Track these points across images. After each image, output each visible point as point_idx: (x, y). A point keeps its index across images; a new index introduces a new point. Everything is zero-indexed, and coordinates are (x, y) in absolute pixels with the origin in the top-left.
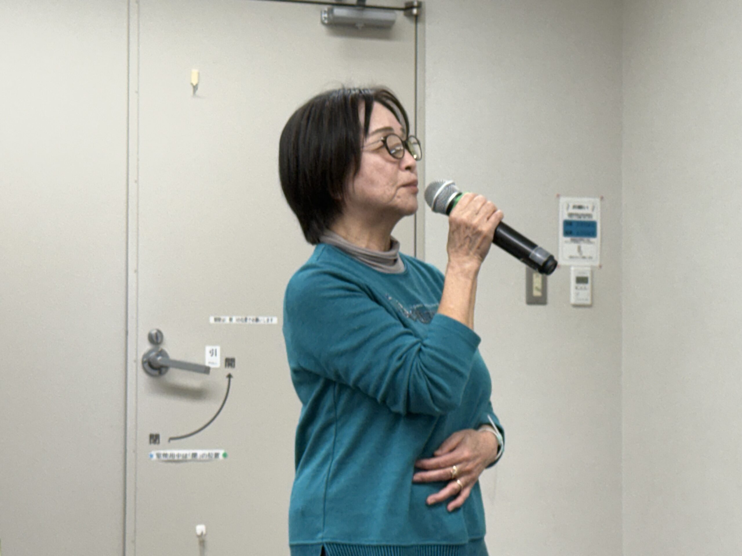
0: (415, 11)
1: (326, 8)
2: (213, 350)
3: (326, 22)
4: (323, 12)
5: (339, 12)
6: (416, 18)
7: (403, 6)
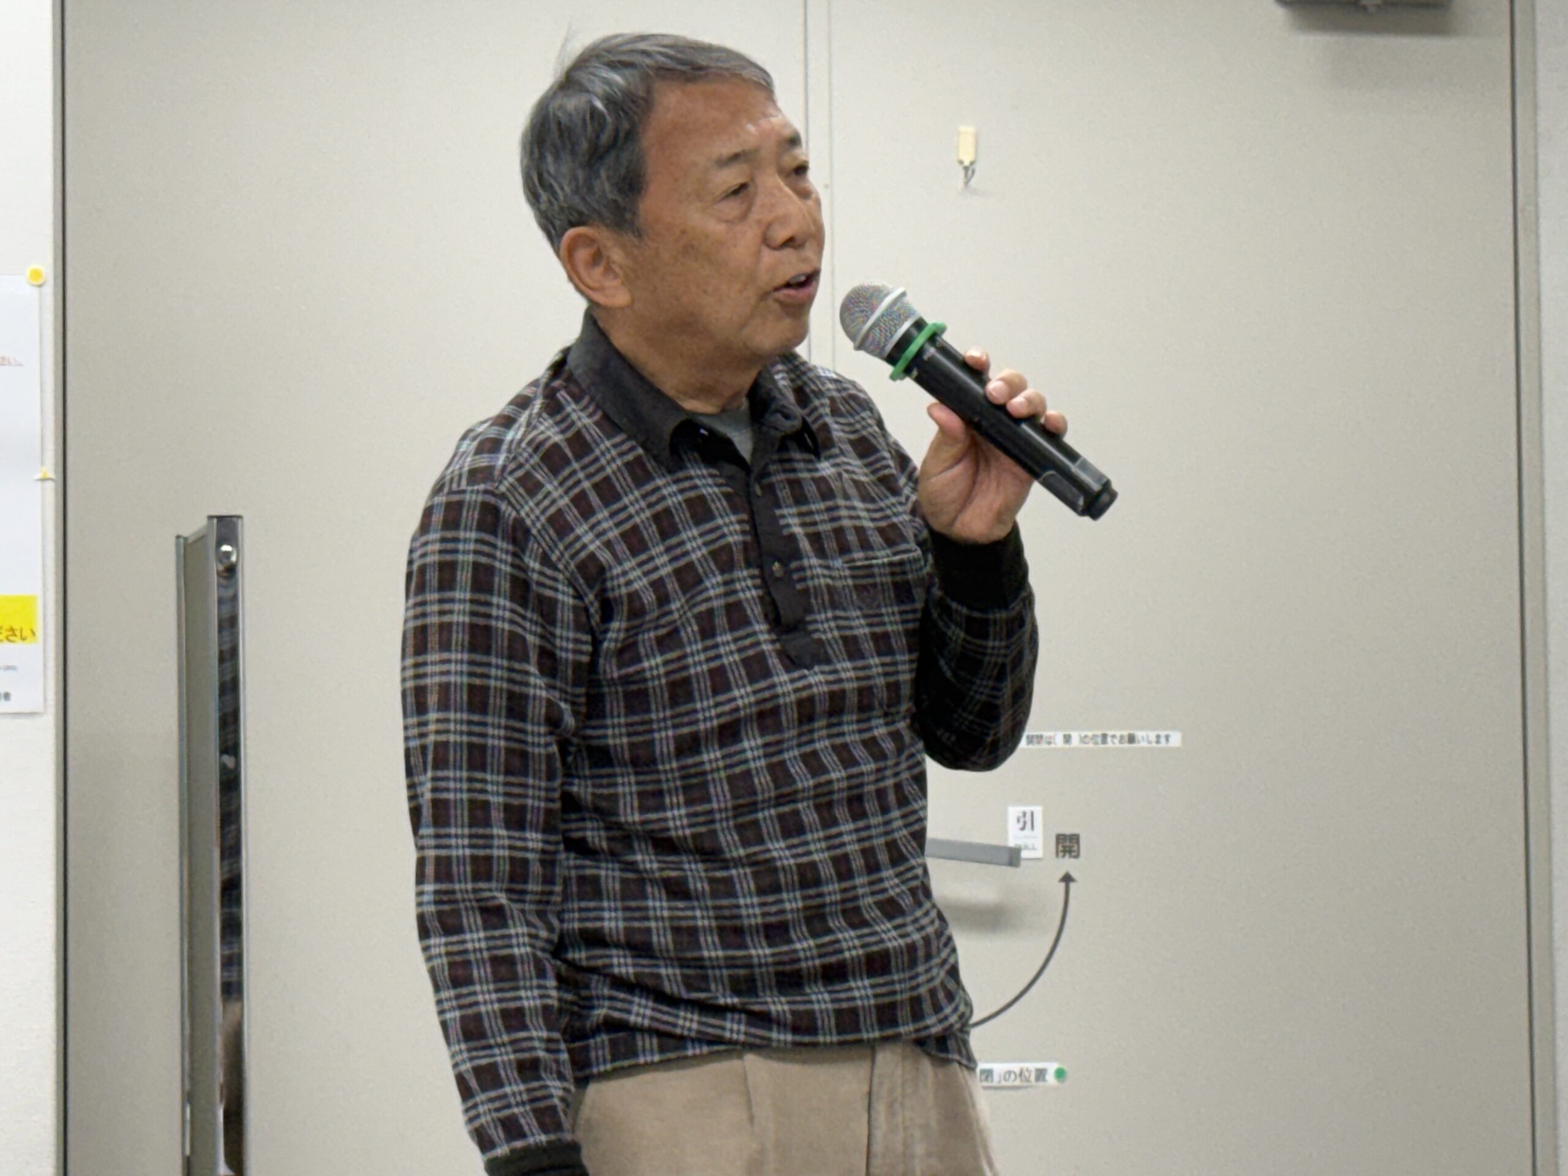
2: (1024, 814)
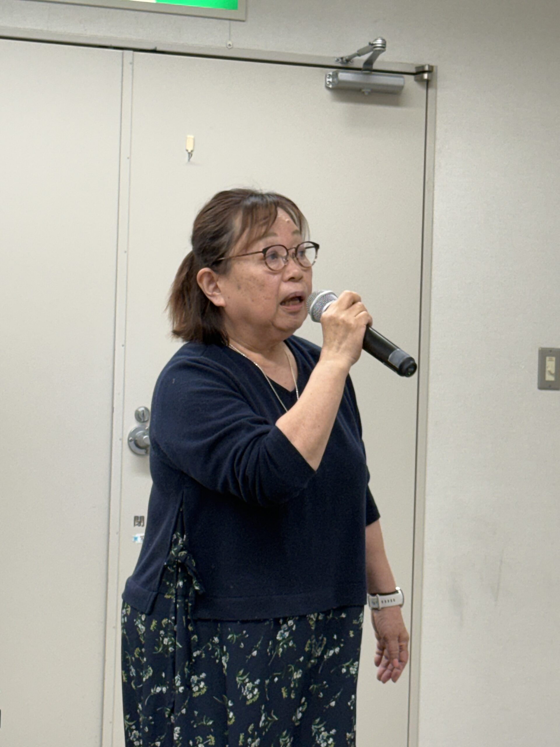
0: (426, 76)
1: (331, 72)
3: (331, 86)
4: (328, 76)
5: (344, 76)
6: (428, 84)
7: (413, 70)
